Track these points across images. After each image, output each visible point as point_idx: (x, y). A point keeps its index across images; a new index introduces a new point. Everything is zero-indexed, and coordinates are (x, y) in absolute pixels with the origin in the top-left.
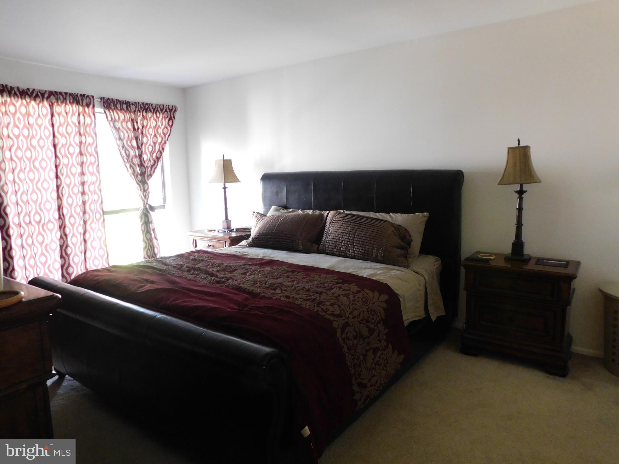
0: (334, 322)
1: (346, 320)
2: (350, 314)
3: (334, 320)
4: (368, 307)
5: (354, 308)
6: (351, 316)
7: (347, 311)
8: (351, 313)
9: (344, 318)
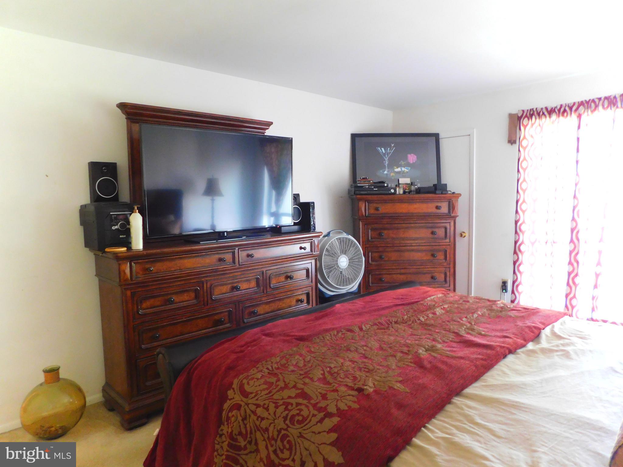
0: (232, 390)
1: (243, 404)
2: (255, 404)
3: (233, 389)
4: (285, 427)
5: (268, 406)
6: (253, 408)
7: (257, 400)
8: (258, 406)
9: (244, 399)
